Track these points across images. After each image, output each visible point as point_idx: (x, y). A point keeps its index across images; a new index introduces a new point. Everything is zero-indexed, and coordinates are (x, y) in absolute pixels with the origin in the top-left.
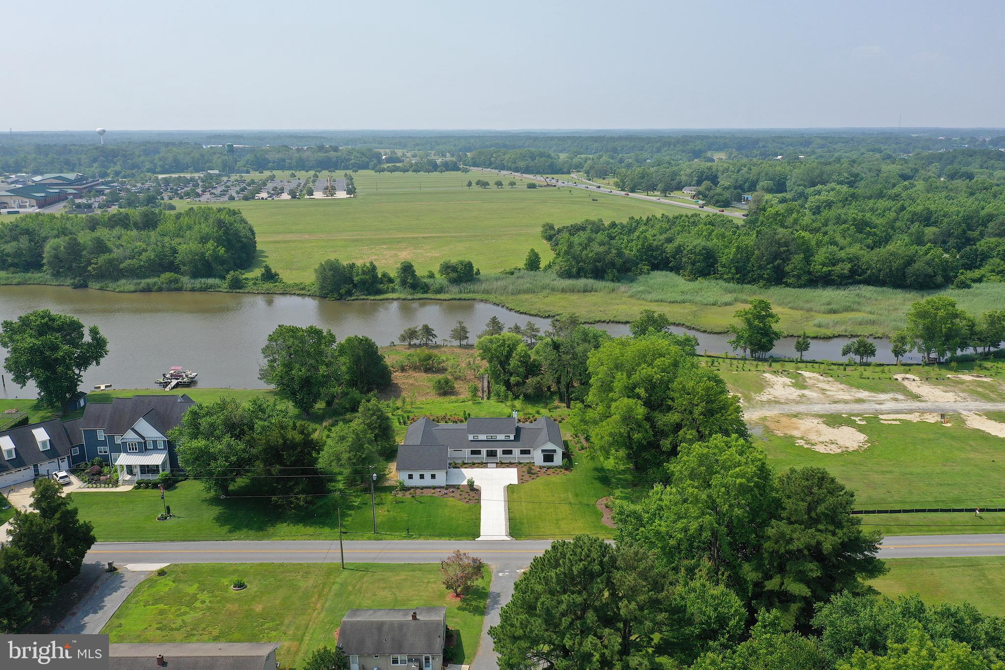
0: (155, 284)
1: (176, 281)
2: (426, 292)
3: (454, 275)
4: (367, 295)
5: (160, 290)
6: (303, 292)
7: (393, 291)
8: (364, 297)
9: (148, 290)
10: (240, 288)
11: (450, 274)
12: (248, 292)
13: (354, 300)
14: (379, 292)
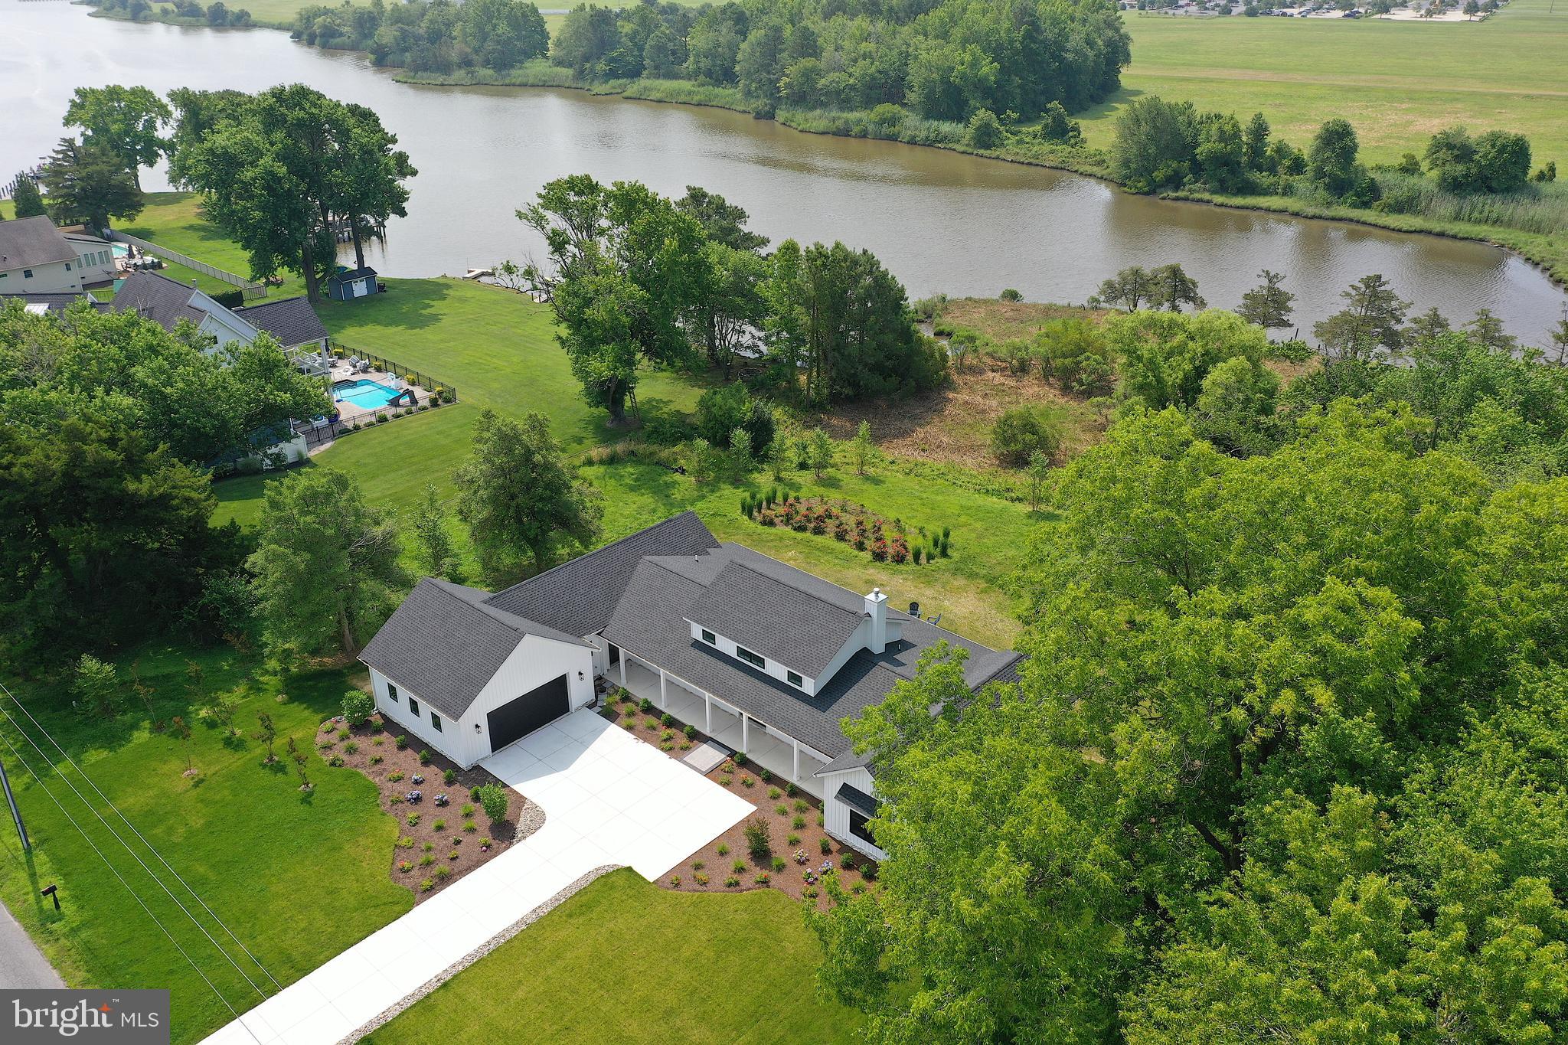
0: (860, 120)
1: (893, 121)
2: (1366, 205)
3: (1460, 169)
4: (1213, 192)
5: (864, 135)
6: (1095, 169)
7: (1288, 191)
8: (1206, 196)
9: (844, 133)
10: (988, 147)
11: (1447, 167)
12: (997, 158)
13: (1177, 199)
14: (1251, 189)
